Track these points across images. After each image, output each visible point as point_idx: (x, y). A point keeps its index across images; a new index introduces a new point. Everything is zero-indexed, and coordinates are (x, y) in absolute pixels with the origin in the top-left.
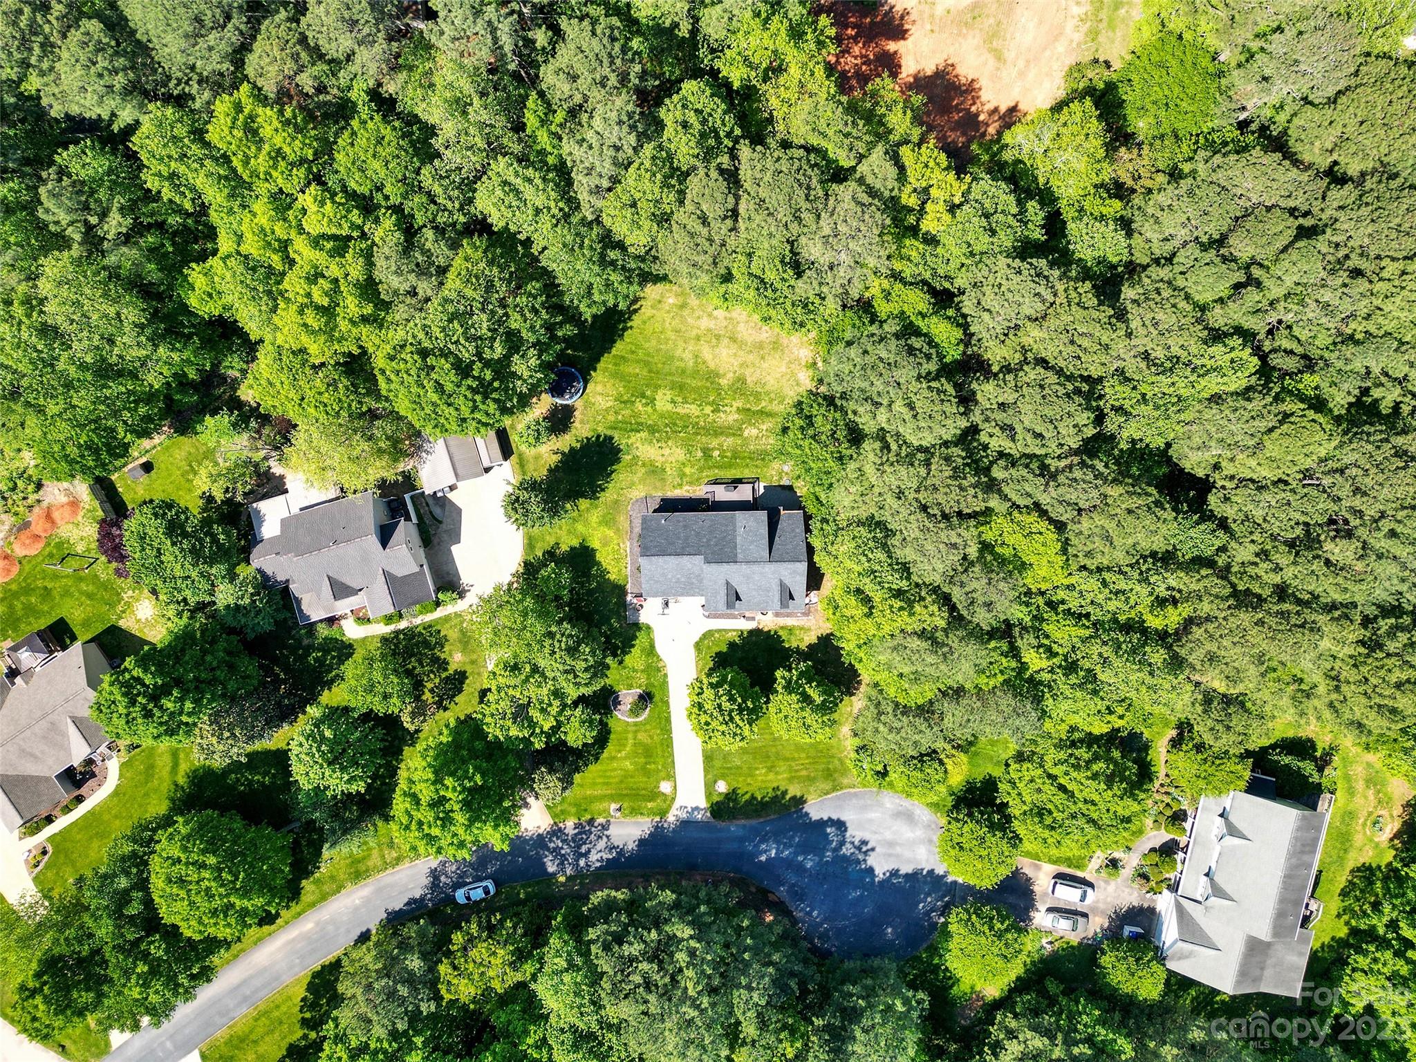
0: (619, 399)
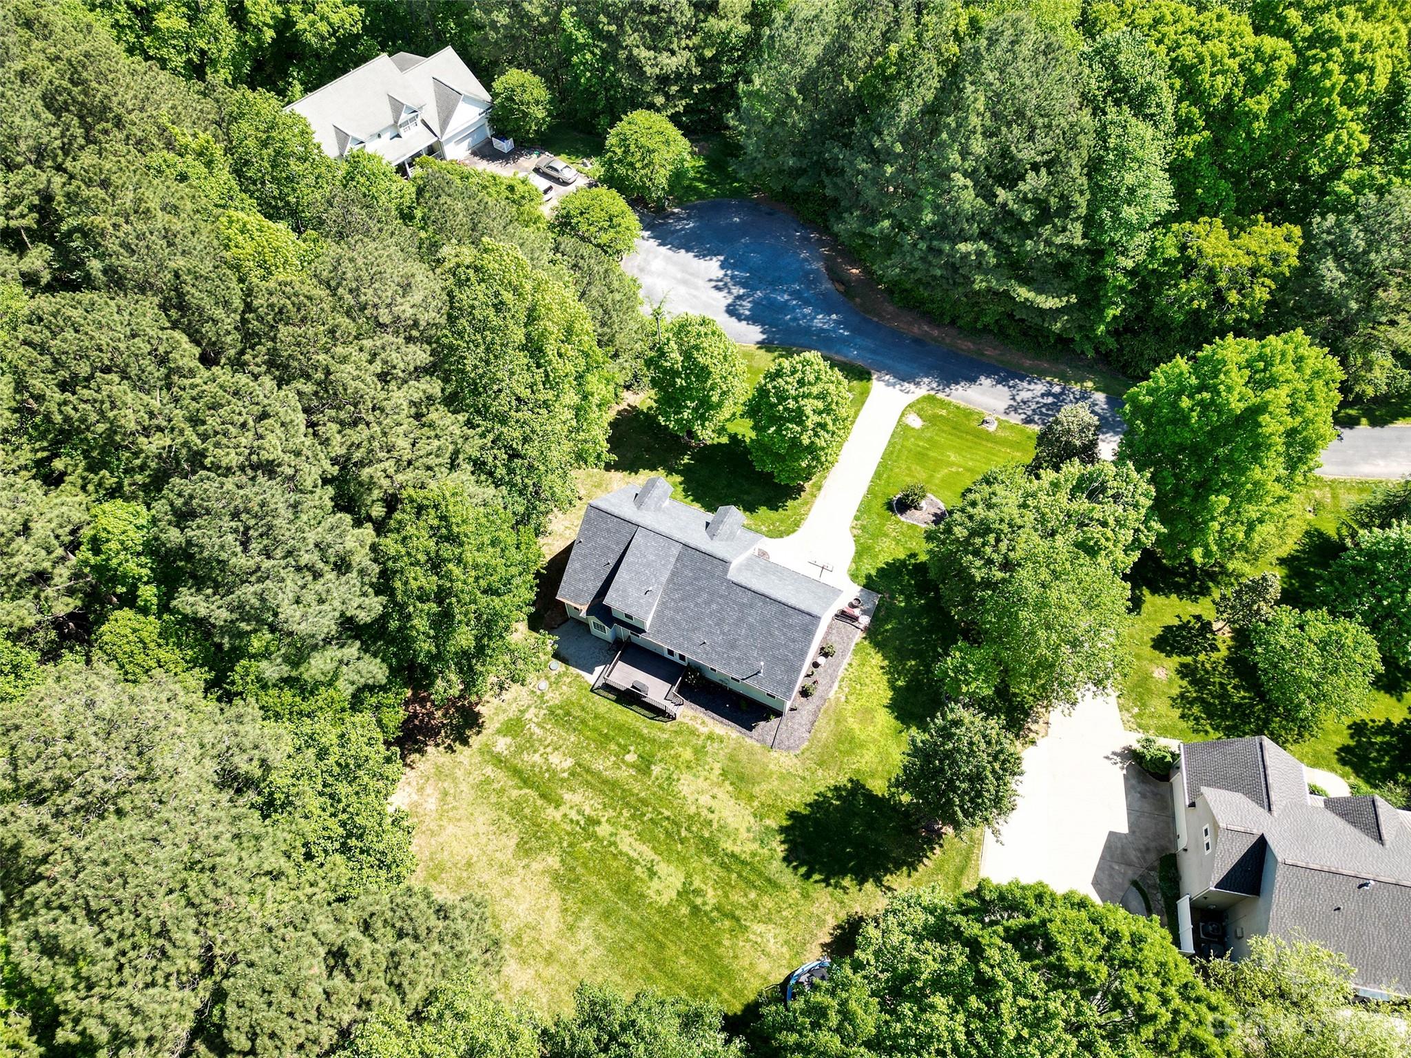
0: (739, 927)
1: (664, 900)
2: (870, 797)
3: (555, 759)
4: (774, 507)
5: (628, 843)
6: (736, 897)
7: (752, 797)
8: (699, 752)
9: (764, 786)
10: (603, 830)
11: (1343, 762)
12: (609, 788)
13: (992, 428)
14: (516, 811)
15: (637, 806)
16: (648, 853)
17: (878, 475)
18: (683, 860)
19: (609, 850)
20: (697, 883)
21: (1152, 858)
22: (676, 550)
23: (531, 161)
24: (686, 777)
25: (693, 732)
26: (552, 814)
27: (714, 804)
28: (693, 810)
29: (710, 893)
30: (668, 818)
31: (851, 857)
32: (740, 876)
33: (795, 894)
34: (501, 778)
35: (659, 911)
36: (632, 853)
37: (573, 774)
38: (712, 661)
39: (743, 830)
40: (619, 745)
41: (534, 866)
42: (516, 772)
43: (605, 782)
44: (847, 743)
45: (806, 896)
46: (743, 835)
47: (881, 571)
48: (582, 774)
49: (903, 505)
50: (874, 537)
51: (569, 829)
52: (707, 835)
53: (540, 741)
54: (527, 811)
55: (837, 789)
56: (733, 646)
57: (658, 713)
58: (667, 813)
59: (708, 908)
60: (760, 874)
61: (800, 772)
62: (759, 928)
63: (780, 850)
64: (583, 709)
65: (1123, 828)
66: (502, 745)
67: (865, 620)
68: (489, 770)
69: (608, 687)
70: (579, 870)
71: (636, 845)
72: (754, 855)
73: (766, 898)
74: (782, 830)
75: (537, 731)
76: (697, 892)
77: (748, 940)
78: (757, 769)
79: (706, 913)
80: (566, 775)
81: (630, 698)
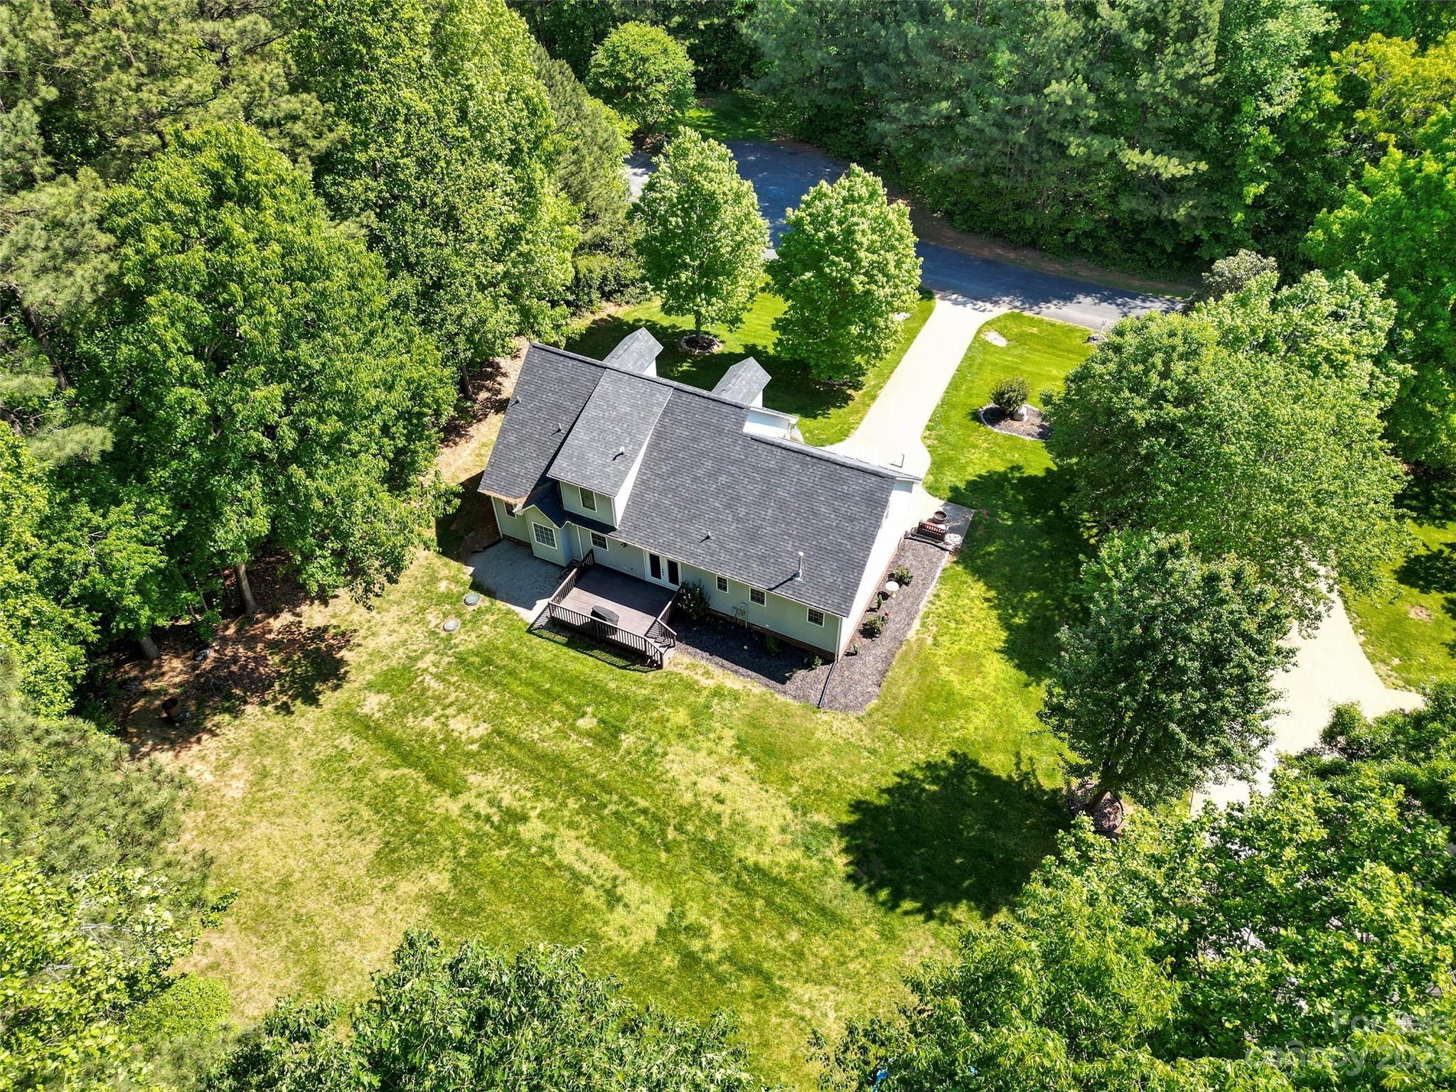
0: (770, 990)
1: (633, 944)
3: (459, 725)
5: (573, 850)
6: (765, 939)
7: (788, 779)
8: (699, 715)
9: (810, 764)
12: (546, 768)
14: (383, 803)
15: (592, 794)
16: (607, 864)
18: (668, 877)
20: (693, 915)
24: (678, 749)
25: (690, 686)
26: (446, 805)
27: (724, 790)
28: (688, 798)
29: (717, 931)
30: (644, 811)
31: (964, 872)
32: (769, 902)
33: (870, 932)
34: (364, 751)
35: (624, 962)
36: (579, 867)
37: (487, 746)
38: (720, 564)
39: (773, 830)
40: (568, 705)
41: (405, 887)
42: (392, 744)
43: (541, 757)
44: (942, 701)
45: (888, 936)
46: (774, 836)
48: (503, 747)
49: (994, 416)
50: (957, 448)
51: (471, 827)
52: (711, 837)
53: (438, 699)
54: (402, 801)
55: (930, 766)
56: (754, 537)
57: (634, 657)
58: (643, 803)
59: (713, 957)
60: (806, 900)
61: (868, 742)
62: (807, 992)
63: (841, 863)
64: (513, 655)
66: (373, 704)
67: (954, 540)
68: (345, 741)
69: (556, 625)
70: (484, 894)
71: (588, 853)
72: (794, 868)
73: (817, 940)
74: (844, 830)
75: (434, 684)
76: (693, 930)
77: (786, 1014)
78: (795, 738)
79: (709, 967)
80: (474, 747)
81: (589, 636)
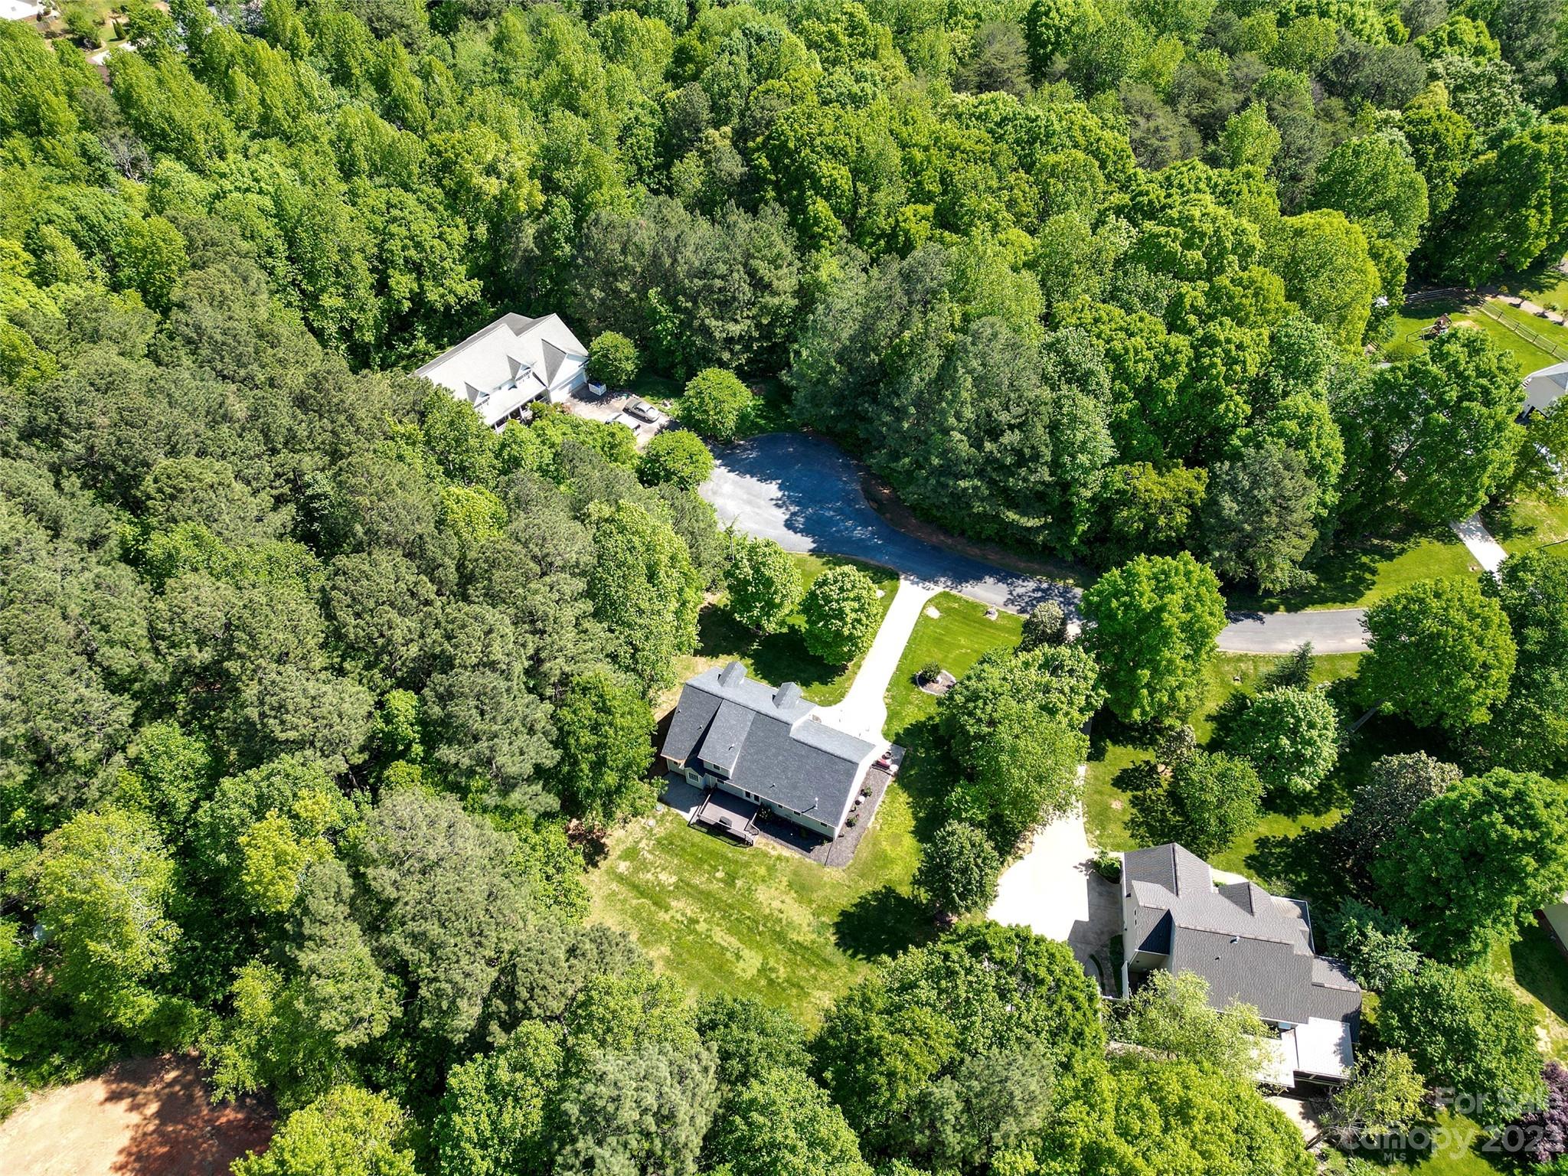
0: (803, 994)
1: (748, 976)
2: (899, 899)
3: (663, 877)
4: (824, 683)
5: (720, 936)
6: (801, 972)
7: (811, 902)
8: (771, 869)
9: (821, 893)
10: (702, 927)
11: (1249, 866)
12: (704, 898)
13: (993, 618)
14: (636, 915)
15: (726, 910)
16: (734, 942)
17: (904, 656)
18: (760, 947)
19: (705, 943)
20: (772, 963)
21: (1106, 938)
22: (751, 716)
23: (621, 402)
24: (762, 888)
25: (766, 855)
26: (663, 916)
27: (783, 907)
28: (767, 911)
29: (782, 970)
30: (749, 918)
31: (885, 941)
32: (803, 957)
33: (844, 969)
34: (624, 891)
35: (745, 983)
36: (723, 943)
37: (677, 887)
38: (779, 800)
39: (805, 925)
40: (711, 866)
42: (635, 887)
43: (701, 892)
44: (882, 860)
45: (851, 970)
46: (805, 928)
47: (906, 730)
48: (684, 888)
49: (923, 680)
50: (902, 704)
51: (676, 927)
52: (778, 929)
53: (651, 863)
54: (644, 915)
55: (875, 893)
56: (795, 787)
57: (739, 841)
58: (748, 914)
59: (780, 980)
60: (818, 956)
61: (847, 882)
62: (818, 993)
63: (833, 939)
64: (683, 840)
65: (1085, 917)
66: (623, 867)
67: (894, 768)
68: (614, 886)
69: (700, 823)
70: (685, 956)
71: (726, 937)
72: (813, 942)
73: (822, 972)
74: (836, 924)
75: (649, 857)
76: (772, 970)
77: (808, 1002)
78: (814, 881)
79: (779, 984)
80: (672, 888)
81: (719, 830)
